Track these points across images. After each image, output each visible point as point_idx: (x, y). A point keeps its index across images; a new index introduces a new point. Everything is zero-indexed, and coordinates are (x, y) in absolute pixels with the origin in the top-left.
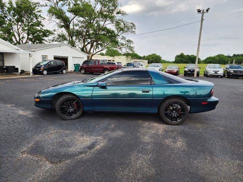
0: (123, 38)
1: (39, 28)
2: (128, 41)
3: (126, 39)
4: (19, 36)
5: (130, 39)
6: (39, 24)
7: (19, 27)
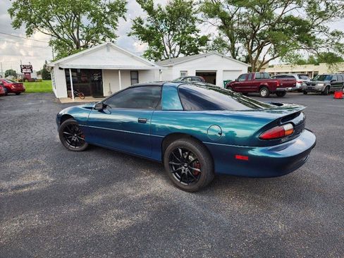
0: (325, 30)
1: (193, 36)
2: (333, 34)
3: (330, 31)
4: (170, 48)
5: (339, 30)
6: (193, 30)
7: (170, 37)
